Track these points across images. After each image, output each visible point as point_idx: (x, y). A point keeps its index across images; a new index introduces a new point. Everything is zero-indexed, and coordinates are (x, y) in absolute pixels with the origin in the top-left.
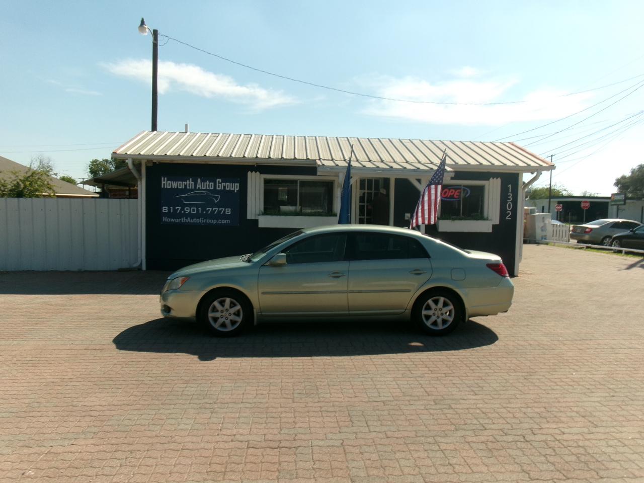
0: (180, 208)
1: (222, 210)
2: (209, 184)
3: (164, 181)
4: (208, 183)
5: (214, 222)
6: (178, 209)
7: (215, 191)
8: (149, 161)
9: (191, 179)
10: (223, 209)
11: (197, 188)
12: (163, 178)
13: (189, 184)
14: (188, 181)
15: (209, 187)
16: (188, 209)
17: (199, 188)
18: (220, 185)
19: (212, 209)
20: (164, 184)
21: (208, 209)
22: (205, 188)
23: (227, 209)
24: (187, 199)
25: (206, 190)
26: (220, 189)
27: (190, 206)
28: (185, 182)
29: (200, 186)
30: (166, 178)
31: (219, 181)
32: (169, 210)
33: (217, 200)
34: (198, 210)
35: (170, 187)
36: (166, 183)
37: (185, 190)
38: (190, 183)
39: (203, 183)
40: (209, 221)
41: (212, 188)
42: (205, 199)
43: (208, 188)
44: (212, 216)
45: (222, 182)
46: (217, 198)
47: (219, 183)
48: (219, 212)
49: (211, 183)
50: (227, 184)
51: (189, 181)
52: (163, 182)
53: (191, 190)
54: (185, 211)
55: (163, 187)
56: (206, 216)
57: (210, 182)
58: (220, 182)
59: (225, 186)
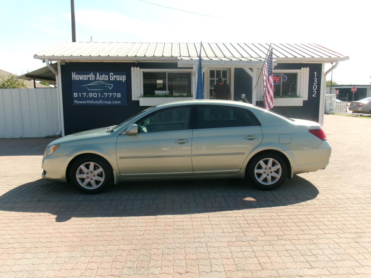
0: (85, 94)
1: (114, 95)
2: (105, 77)
3: (74, 75)
4: (104, 75)
5: (110, 103)
6: (84, 94)
7: (109, 81)
8: (62, 61)
9: (92, 73)
10: (116, 94)
11: (97, 79)
12: (73, 73)
13: (91, 77)
14: (90, 74)
15: (105, 79)
16: (91, 94)
17: (98, 79)
18: (112, 77)
19: (108, 94)
20: (74, 77)
21: (105, 94)
22: (102, 79)
23: (118, 94)
24: (90, 87)
25: (103, 81)
26: (112, 80)
27: (93, 92)
28: (88, 76)
29: (99, 78)
30: (75, 73)
31: (111, 74)
32: (78, 95)
33: (110, 88)
34: (98, 95)
35: (78, 79)
36: (75, 77)
37: (89, 81)
38: (91, 76)
39: (100, 76)
40: (106, 102)
41: (107, 79)
42: (102, 87)
43: (104, 80)
44: (108, 99)
45: (114, 75)
46: (110, 86)
47: (112, 75)
49: (106, 76)
50: (117, 76)
51: (91, 75)
52: (73, 76)
53: (92, 81)
54: (89, 96)
55: (73, 79)
56: (104, 99)
57: (105, 75)
58: (113, 75)
59: (116, 78)
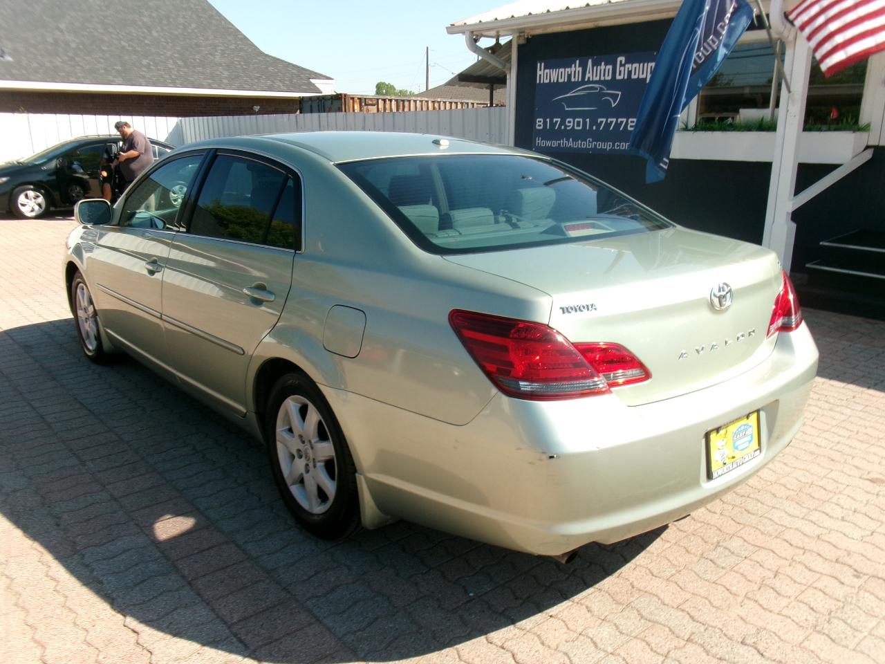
0: (559, 120)
1: (622, 122)
2: (605, 70)
3: (540, 70)
4: (603, 66)
5: (608, 146)
6: (557, 122)
7: (613, 84)
8: (521, 32)
9: (578, 62)
10: (625, 120)
11: (586, 79)
12: (539, 65)
13: (575, 72)
14: (573, 65)
15: (604, 75)
16: (569, 122)
17: (589, 78)
18: (622, 68)
20: (540, 75)
21: (599, 120)
22: (598, 78)
23: (630, 120)
24: (573, 101)
25: (599, 82)
26: (621, 77)
27: (574, 115)
28: (569, 69)
29: (590, 75)
30: (543, 64)
31: (621, 61)
32: (545, 123)
33: (614, 102)
34: (585, 123)
35: (547, 81)
36: (546, 75)
37: (570, 85)
38: (575, 70)
39: (595, 68)
40: (601, 145)
41: (610, 78)
42: (596, 101)
43: (602, 78)
44: (606, 135)
45: (627, 62)
46: (615, 97)
47: (621, 65)
48: (618, 125)
49: (608, 67)
50: (635, 65)
51: (575, 66)
52: (539, 73)
53: (577, 84)
54: (566, 126)
55: (538, 82)
56: (598, 136)
57: (606, 65)
58: (623, 62)
59: (631, 71)
